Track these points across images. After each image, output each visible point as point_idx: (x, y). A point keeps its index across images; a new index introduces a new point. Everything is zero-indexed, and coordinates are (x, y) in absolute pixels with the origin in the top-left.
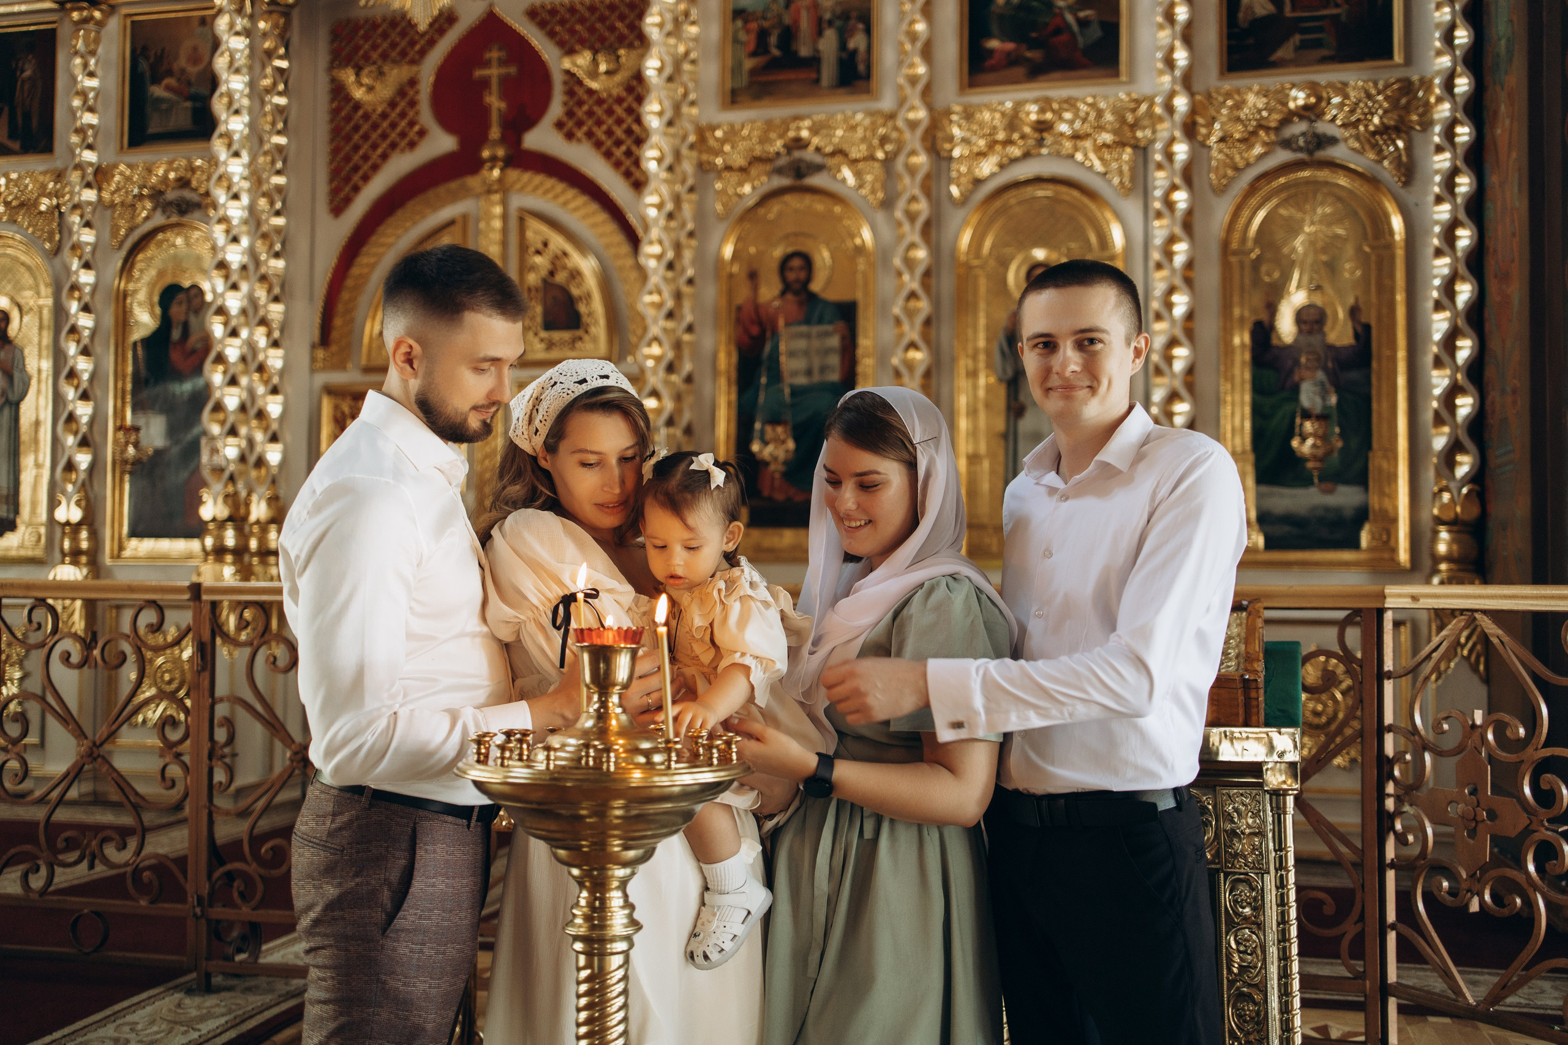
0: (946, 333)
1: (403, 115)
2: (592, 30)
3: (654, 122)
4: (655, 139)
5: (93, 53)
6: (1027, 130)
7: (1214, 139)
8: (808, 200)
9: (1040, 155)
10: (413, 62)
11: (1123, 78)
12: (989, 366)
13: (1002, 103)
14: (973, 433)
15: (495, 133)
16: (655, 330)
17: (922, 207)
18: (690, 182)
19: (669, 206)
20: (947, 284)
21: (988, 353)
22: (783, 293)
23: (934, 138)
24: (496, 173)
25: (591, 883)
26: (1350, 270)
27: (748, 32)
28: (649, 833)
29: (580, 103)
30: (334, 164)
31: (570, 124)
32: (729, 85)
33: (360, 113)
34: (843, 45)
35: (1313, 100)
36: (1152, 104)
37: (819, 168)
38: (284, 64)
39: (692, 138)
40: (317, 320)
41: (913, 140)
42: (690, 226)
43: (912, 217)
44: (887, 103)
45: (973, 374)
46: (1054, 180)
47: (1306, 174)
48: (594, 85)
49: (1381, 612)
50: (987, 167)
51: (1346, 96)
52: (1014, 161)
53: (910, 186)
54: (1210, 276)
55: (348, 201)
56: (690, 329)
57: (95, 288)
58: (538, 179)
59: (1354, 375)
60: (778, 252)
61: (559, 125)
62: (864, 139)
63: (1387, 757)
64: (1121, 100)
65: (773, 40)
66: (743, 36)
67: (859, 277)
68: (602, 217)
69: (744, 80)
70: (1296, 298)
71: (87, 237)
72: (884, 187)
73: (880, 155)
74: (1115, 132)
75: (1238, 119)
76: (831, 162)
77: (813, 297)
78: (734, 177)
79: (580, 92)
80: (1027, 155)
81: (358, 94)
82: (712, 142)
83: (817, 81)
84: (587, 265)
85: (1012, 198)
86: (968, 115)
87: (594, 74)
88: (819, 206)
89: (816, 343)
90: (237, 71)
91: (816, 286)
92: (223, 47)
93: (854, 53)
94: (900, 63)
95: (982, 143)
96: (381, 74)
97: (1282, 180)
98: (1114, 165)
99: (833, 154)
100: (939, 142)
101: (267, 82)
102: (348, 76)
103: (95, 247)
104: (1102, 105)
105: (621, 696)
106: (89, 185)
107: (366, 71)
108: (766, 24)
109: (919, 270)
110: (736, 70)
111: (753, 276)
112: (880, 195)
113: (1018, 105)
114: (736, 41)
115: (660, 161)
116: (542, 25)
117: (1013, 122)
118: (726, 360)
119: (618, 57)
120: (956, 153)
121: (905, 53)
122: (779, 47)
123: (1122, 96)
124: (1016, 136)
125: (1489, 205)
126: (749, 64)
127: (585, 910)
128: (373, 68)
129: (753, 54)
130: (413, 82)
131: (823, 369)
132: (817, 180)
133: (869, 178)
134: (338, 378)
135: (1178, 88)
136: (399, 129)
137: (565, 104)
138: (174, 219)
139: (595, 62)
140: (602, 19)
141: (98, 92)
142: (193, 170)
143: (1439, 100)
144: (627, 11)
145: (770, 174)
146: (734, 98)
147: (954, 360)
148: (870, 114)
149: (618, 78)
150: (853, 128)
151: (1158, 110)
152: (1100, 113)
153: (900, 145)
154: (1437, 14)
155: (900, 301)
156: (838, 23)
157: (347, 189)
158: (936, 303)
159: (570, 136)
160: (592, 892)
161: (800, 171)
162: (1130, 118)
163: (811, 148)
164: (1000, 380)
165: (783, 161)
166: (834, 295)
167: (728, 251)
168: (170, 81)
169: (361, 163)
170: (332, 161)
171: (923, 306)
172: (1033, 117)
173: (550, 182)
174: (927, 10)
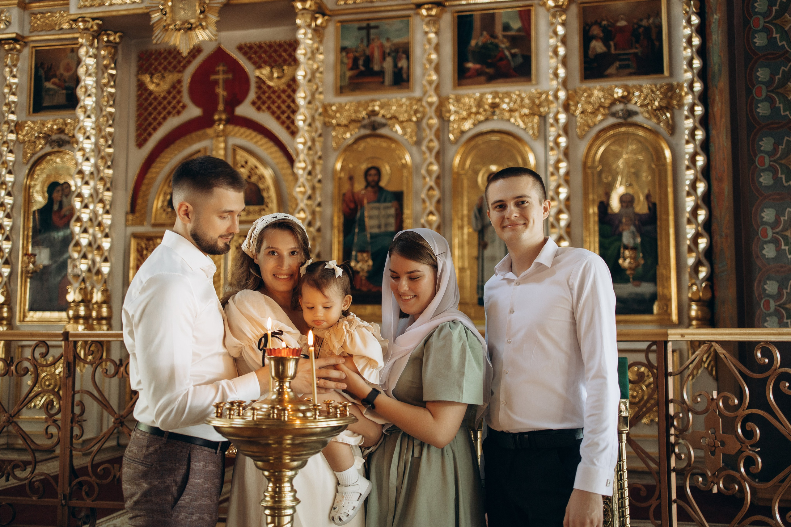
0: (448, 207)
1: (174, 98)
2: (270, 57)
3: (301, 102)
4: (302, 110)
5: (15, 66)
6: (487, 107)
7: (578, 112)
8: (378, 141)
9: (493, 119)
10: (180, 72)
11: (534, 82)
12: (469, 223)
13: (474, 94)
14: (462, 257)
15: (221, 107)
16: (302, 205)
17: (435, 144)
18: (320, 131)
19: (309, 144)
20: (448, 183)
21: (469, 217)
22: (366, 187)
23: (441, 111)
24: (221, 127)
25: (274, 479)
26: (645, 176)
27: (348, 58)
28: (304, 453)
29: (264, 93)
30: (139, 122)
31: (259, 103)
32: (339, 84)
33: (153, 96)
34: (395, 65)
35: (626, 94)
36: (548, 95)
37: (384, 125)
38: (114, 72)
39: (320, 110)
40: (129, 200)
41: (431, 112)
42: (319, 153)
43: (430, 149)
44: (417, 93)
45: (461, 228)
46: (500, 132)
47: (623, 129)
48: (271, 84)
49: (666, 342)
50: (467, 125)
51: (642, 92)
52: (480, 122)
53: (429, 134)
54: (577, 179)
55: (145, 140)
56: (319, 205)
57: (14, 183)
58: (243, 130)
59: (649, 228)
60: (364, 167)
61: (254, 103)
62: (406, 111)
63: (671, 415)
64: (533, 93)
65: (361, 62)
66: (346, 60)
67: (404, 179)
68: (275, 149)
69: (347, 81)
70: (619, 190)
71: (11, 158)
72: (417, 135)
73: (414, 119)
74: (530, 108)
75: (590, 103)
76: (390, 122)
77: (381, 189)
78: (342, 130)
79: (264, 87)
80: (487, 119)
81: (152, 87)
82: (330, 112)
83: (383, 83)
84: (267, 173)
85: (480, 140)
86: (458, 100)
87: (271, 78)
88: (384, 144)
89: (383, 212)
90: (90, 75)
91: (383, 184)
92: (83, 63)
93: (401, 69)
94: (424, 74)
95: (464, 113)
96: (163, 77)
97: (612, 132)
98: (530, 125)
99: (391, 118)
100: (443, 113)
101: (105, 81)
102: (147, 78)
103: (14, 163)
104: (523, 95)
105: (290, 382)
106: (12, 132)
107: (156, 76)
108: (357, 54)
109: (434, 176)
110: (342, 76)
111: (351, 179)
112: (415, 139)
113: (482, 95)
114: (342, 62)
115: (304, 121)
116: (245, 54)
117: (480, 103)
118: (338, 220)
119: (283, 70)
120: (452, 118)
121: (426, 69)
122: (364, 66)
123: (533, 91)
124: (481, 110)
125: (712, 145)
126: (349, 74)
127: (271, 493)
128: (159, 74)
129: (351, 69)
130: (179, 82)
131: (386, 225)
132: (383, 131)
133: (409, 130)
134: (140, 229)
135: (560, 87)
136: (172, 105)
137: (256, 93)
138: (56, 149)
139: (272, 72)
140: (275, 51)
141: (17, 85)
142: (66, 124)
143: (687, 94)
144: (287, 47)
145: (359, 128)
146: (341, 90)
147: (451, 220)
148: (410, 99)
149: (283, 80)
150: (401, 106)
151: (551, 98)
152: (522, 99)
153: (424, 114)
154: (684, 53)
155: (425, 191)
156: (393, 54)
157: (145, 134)
158: (443, 192)
159: (259, 109)
160: (275, 484)
161: (374, 126)
162: (537, 102)
163: (380, 115)
164: (475, 230)
165: (366, 122)
166: (392, 188)
167: (339, 166)
168: (55, 80)
169: (152, 121)
170: (138, 120)
171: (436, 193)
172: (490, 101)
173: (249, 132)
174: (437, 48)
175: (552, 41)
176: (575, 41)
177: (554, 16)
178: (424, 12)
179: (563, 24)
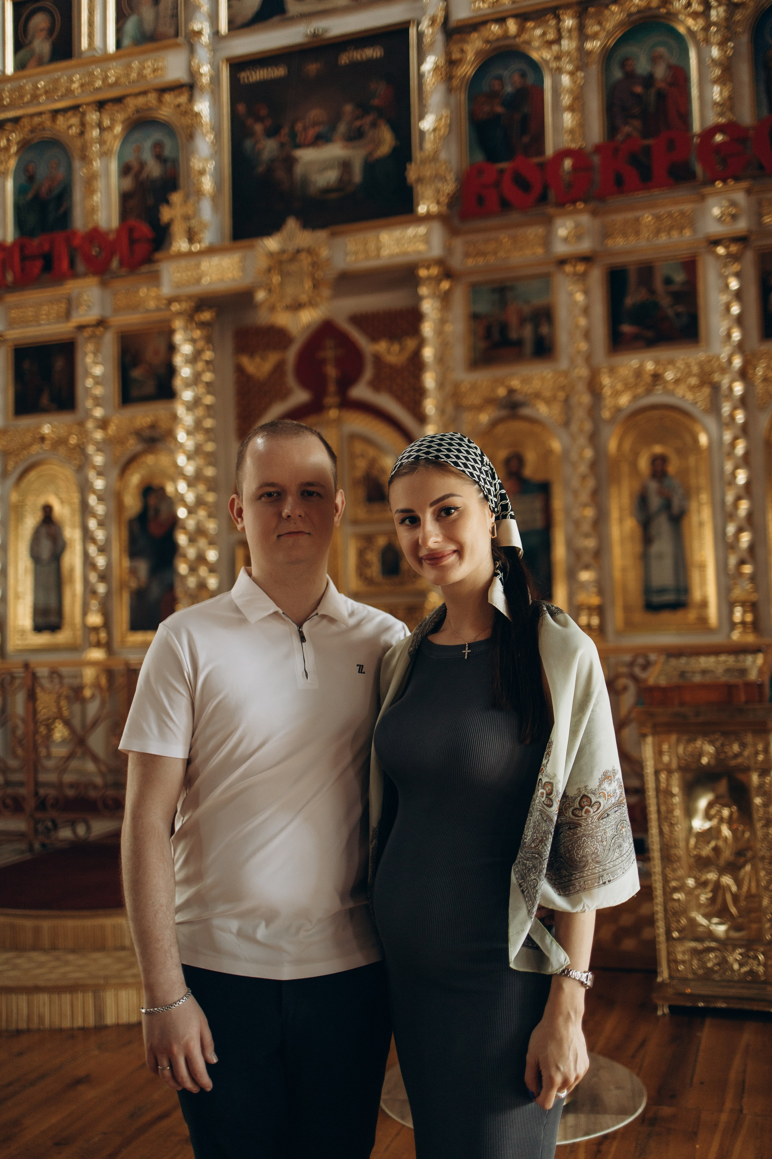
0: (604, 497)
2: (387, 326)
3: (430, 385)
4: (431, 394)
5: (99, 351)
6: (648, 378)
7: (758, 380)
8: (520, 423)
9: (655, 392)
10: (282, 351)
11: (703, 345)
12: (632, 515)
13: (632, 363)
14: (623, 555)
15: (332, 388)
17: (588, 425)
18: (452, 416)
20: (604, 469)
21: (631, 507)
23: (593, 385)
24: (334, 412)
27: (481, 326)
29: (383, 372)
30: (238, 411)
31: (377, 382)
32: (471, 357)
33: (252, 380)
34: (536, 332)
37: (526, 404)
38: (211, 355)
41: (581, 387)
43: (582, 431)
44: (564, 364)
45: (621, 520)
46: (664, 406)
48: (390, 359)
50: (624, 400)
52: (641, 395)
53: (580, 413)
54: (759, 459)
57: (104, 487)
58: (359, 415)
61: (371, 383)
62: (550, 386)
64: (702, 359)
65: (495, 331)
66: (478, 329)
67: (552, 467)
69: (480, 354)
71: (98, 459)
72: (565, 414)
73: (562, 395)
74: (700, 378)
76: (532, 400)
77: (524, 480)
78: (476, 411)
79: (383, 364)
80: (648, 392)
81: (251, 369)
82: (462, 391)
83: (522, 353)
85: (642, 417)
86: (612, 371)
87: (390, 353)
88: (525, 426)
89: (528, 506)
90: (186, 363)
93: (543, 336)
94: (571, 343)
95: (621, 386)
96: (265, 357)
98: (700, 397)
99: (534, 396)
100: (596, 387)
101: (201, 367)
102: (246, 360)
103: (104, 463)
104: (692, 363)
106: (99, 427)
107: (255, 356)
108: (491, 322)
109: (588, 462)
110: (474, 348)
112: (563, 418)
113: (642, 363)
114: (475, 331)
115: (434, 406)
116: (358, 325)
117: (638, 372)
119: (404, 343)
120: (606, 392)
121: (574, 337)
122: (499, 335)
123: (703, 356)
124: (641, 382)
128: (260, 354)
129: (485, 339)
130: (283, 362)
131: (532, 521)
132: (524, 411)
133: (556, 410)
135: (735, 352)
137: (373, 371)
138: (149, 447)
139: (390, 346)
140: (393, 320)
141: (102, 374)
142: (158, 418)
145: (497, 409)
146: (475, 364)
147: (610, 513)
148: (556, 372)
149: (404, 356)
150: (544, 379)
151: (724, 365)
152: (690, 367)
153: (573, 390)
155: (577, 480)
156: (534, 320)
158: (598, 480)
159: (377, 390)
161: (515, 406)
162: (707, 368)
163: (521, 393)
164: (639, 523)
165: (505, 402)
168: (143, 367)
170: (237, 408)
171: (591, 482)
172: (651, 370)
174: (586, 311)
175: (724, 298)
176: (752, 294)
177: (725, 266)
178: (568, 268)
179: (738, 275)
